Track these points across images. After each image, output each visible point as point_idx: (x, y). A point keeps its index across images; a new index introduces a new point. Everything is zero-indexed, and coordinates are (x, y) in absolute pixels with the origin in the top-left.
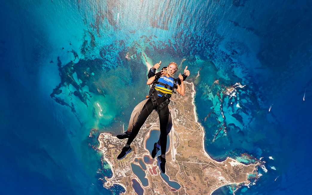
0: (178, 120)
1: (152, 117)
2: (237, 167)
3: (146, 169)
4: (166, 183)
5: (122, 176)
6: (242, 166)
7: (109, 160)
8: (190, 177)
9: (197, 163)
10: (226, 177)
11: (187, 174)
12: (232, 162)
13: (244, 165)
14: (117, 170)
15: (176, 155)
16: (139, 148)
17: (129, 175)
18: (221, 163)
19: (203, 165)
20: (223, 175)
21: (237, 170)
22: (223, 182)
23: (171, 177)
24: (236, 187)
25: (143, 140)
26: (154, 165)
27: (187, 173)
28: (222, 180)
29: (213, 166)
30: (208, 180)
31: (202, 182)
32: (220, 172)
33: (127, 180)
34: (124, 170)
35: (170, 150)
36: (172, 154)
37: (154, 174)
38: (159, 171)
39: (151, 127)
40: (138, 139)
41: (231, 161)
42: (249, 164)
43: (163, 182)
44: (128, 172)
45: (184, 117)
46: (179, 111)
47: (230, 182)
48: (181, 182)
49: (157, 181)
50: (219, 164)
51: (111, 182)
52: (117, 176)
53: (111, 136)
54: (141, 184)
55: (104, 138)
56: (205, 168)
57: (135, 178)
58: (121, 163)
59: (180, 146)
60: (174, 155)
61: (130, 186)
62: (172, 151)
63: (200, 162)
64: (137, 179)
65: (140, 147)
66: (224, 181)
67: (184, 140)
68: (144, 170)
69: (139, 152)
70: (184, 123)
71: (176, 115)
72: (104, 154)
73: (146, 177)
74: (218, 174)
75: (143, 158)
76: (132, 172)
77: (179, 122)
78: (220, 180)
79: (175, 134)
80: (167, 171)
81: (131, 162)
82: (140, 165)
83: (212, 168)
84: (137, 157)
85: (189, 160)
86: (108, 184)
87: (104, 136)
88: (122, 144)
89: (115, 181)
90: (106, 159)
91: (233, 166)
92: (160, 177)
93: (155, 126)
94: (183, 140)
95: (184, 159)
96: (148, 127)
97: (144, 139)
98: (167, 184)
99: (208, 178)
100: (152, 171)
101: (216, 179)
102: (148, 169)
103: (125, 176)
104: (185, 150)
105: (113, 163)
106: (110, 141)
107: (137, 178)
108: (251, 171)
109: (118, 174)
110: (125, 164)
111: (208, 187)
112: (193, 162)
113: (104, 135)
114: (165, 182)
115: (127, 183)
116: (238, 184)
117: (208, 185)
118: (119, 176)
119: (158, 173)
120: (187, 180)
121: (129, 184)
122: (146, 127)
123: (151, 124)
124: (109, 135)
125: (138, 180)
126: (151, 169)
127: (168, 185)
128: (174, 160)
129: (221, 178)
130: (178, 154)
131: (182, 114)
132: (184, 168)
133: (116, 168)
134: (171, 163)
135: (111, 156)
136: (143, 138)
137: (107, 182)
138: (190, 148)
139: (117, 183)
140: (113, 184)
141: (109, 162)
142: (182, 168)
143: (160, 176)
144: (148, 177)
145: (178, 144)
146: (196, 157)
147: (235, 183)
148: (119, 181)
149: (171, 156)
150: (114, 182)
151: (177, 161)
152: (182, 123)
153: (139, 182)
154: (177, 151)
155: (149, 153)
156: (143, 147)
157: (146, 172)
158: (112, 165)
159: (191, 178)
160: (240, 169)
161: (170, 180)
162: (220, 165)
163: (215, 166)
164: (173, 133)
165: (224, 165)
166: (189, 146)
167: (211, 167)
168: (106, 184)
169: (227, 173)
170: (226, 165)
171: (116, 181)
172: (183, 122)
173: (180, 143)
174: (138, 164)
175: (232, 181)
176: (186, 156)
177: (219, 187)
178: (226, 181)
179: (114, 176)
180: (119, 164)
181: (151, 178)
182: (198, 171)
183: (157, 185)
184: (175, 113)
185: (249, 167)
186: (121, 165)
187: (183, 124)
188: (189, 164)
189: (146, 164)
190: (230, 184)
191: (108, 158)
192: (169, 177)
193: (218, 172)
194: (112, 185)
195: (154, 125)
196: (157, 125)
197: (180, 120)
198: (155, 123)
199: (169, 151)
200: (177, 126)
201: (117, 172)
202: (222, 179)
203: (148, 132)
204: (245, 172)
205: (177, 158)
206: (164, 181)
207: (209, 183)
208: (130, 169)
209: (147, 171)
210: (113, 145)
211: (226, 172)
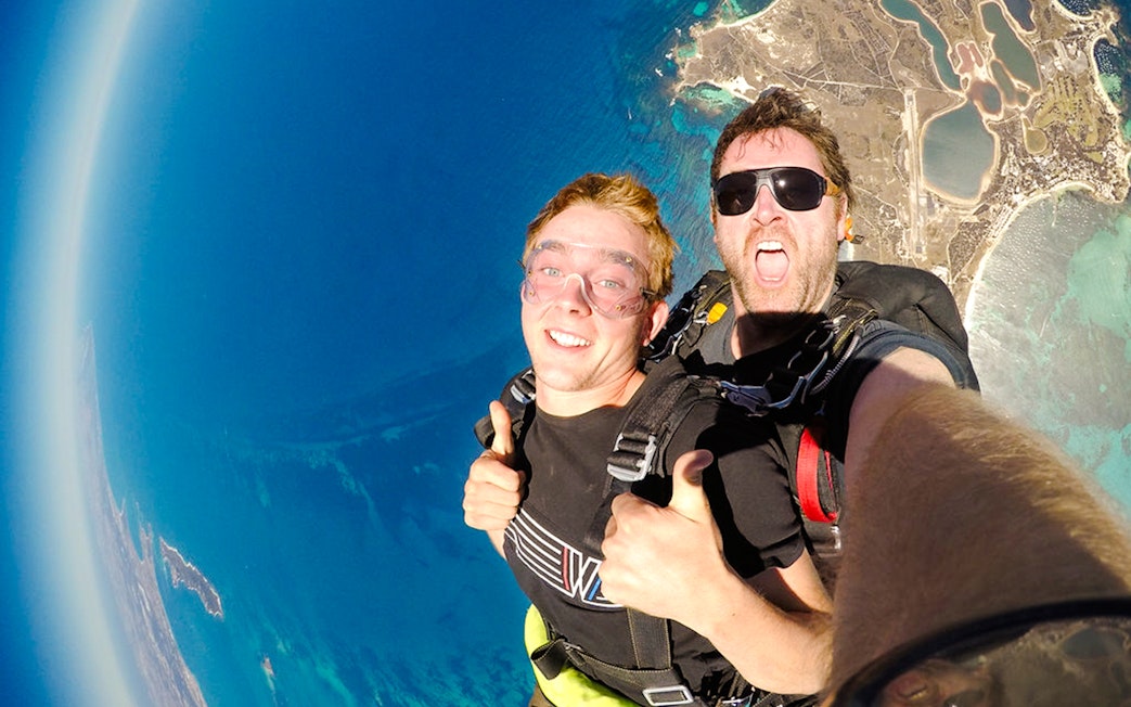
0: (898, 224)
1: (970, 240)
2: (730, 76)
3: (994, 65)
4: (928, 16)
5: (1065, 44)
6: (716, 80)
7: (1105, 107)
8: (857, 38)
9: (841, 84)
10: (755, 41)
11: (865, 46)
12: (743, 91)
13: (712, 82)
14: (1081, 68)
15: (903, 110)
16: (1014, 141)
17: (1044, 45)
18: (773, 85)
19: (822, 77)
20: (763, 48)
21: (730, 67)
22: (760, 25)
23: (913, 37)
24: (725, 16)
25: (1001, 166)
26: (970, 79)
27: (868, 51)
28: (765, 31)
29: (793, 74)
30: (804, 29)
31: (819, 21)
32: (772, 55)
33: (1048, 27)
34: (1060, 68)
35: (920, 127)
36: (916, 115)
37: (968, 47)
38: (954, 56)
39: (975, 210)
40: (1016, 174)
41: (747, 91)
42: (699, 85)
43: (938, 19)
44: (1048, 60)
45: (881, 230)
46: (895, 252)
47: (743, 29)
48: (882, 18)
49: (956, 23)
50: (778, 81)
51: (1097, 25)
52: (1082, 46)
53: (1093, 190)
54: (1005, 11)
55: (1112, 187)
56: (815, 68)
57: (1024, 32)
58: (1071, 93)
59: (893, 139)
60: (908, 111)
61: (1038, 7)
62: (916, 122)
63: (831, 88)
64: (1018, 29)
65: (1011, 145)
66: (757, 29)
67: (882, 158)
68: (1000, 61)
69: (1013, 126)
70: (882, 212)
71: (904, 239)
72: (1117, 130)
73: (992, 36)
74: (776, 50)
75: (1003, 106)
76: (1034, 57)
77: (894, 217)
78: (769, 32)
79: (908, 180)
80: (928, 56)
81: (1038, 94)
82: (1013, 80)
83: (796, 68)
84: (1022, 109)
85: (864, 93)
86: (1106, 18)
87: (1113, 193)
88: (1065, 160)
89: (1086, 29)
90: (1113, 109)
91: (738, 78)
92: (948, 37)
93: (963, 209)
94: (885, 159)
95: (881, 96)
96: (985, 208)
97: (999, 170)
98: (924, 12)
99: (805, 36)
100: (973, 58)
101: (780, 34)
102: (986, 62)
103: (1057, 45)
104: (877, 127)
105: (1095, 94)
106: (1097, 174)
107: (1020, 35)
108: (691, 64)
109: (1079, 52)
110: (1056, 87)
111: (799, 8)
112: (852, 87)
113: (1113, 197)
114: (931, 18)
115: (1049, 20)
116: (720, 24)
117: (801, 15)
118: (1075, 43)
119: (954, 51)
120: (865, 25)
121: (1042, 15)
122: (991, 210)
123: (975, 219)
124: (1097, 194)
125: (1014, 26)
126: (976, 65)
127: (921, 7)
128: (908, 92)
129: (767, 39)
130: (897, 113)
131: (885, 239)
132: (877, 66)
133: (1085, 76)
134: (918, 85)
135: (1100, 120)
136: (1003, 174)
137: (1109, 24)
138: (865, 133)
139: (1081, 18)
140: (1092, 17)
141: (1106, 98)
142: (883, 66)
143: (947, 40)
144: (986, 38)
145: (897, 148)
146: (844, 103)
147: (728, 26)
148: (1075, 29)
149: (917, 106)
150: (1090, 25)
151: (900, 89)
152: (887, 214)
153: (1012, 19)
154: (900, 124)
155: (984, 121)
156: (1003, 143)
157: (994, 54)
158: (1096, 89)
159: (854, 35)
160: (720, 69)
161: (917, 24)
162: (774, 78)
163: (788, 75)
164: (911, 183)
165: (764, 78)
166: (867, 140)
167: (800, 72)
168: (1113, 20)
169: (753, 55)
170: (759, 79)
171: (1082, 27)
172: (884, 215)
173: (894, 151)
174: (1016, 83)
175: (736, 31)
176: (873, 105)
177: (768, 9)
178: (753, 29)
179: (1090, 46)
180: (1075, 90)
181: (975, 34)
182: (834, 59)
183: (955, 8)
184: (905, 247)
185: (700, 78)
186: (1070, 87)
187: (885, 210)
188: (863, 81)
189: (993, 82)
190: (739, 23)
191: (1108, 114)
192: (920, 35)
193: (777, 57)
194: (1093, 11)
195: (965, 215)
196: (958, 214)
197: (892, 222)
198: (965, 219)
199: (926, 123)
200: (900, 204)
201: (1079, 62)
202: (764, 34)
203: (984, 193)
204: (706, 60)
205: (898, 100)
206: (935, 22)
207: (800, 20)
208: (1043, 67)
209: (990, 56)
210: (1091, 161)
211: (757, 57)
